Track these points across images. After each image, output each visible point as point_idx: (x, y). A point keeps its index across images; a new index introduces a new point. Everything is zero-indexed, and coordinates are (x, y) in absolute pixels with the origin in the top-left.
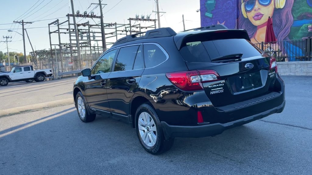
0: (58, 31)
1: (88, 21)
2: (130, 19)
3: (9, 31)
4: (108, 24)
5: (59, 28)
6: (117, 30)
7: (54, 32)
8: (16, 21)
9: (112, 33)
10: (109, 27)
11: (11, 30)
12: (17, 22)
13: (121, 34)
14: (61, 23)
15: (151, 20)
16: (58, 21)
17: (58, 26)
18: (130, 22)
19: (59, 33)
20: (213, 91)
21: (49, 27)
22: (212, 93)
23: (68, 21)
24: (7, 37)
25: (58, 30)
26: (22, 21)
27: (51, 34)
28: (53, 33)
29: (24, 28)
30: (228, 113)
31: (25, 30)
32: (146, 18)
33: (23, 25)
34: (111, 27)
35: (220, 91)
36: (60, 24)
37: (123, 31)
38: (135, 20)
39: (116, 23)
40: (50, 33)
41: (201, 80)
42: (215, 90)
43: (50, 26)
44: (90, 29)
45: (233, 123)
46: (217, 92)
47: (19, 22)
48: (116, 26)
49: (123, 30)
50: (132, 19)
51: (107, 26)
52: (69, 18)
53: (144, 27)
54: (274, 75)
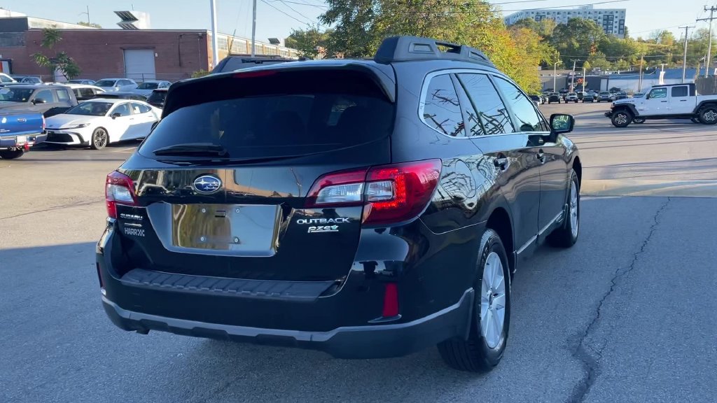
24: (713, 9)
35: (138, 232)
45: (141, 318)
46: (134, 232)
54: (335, 227)
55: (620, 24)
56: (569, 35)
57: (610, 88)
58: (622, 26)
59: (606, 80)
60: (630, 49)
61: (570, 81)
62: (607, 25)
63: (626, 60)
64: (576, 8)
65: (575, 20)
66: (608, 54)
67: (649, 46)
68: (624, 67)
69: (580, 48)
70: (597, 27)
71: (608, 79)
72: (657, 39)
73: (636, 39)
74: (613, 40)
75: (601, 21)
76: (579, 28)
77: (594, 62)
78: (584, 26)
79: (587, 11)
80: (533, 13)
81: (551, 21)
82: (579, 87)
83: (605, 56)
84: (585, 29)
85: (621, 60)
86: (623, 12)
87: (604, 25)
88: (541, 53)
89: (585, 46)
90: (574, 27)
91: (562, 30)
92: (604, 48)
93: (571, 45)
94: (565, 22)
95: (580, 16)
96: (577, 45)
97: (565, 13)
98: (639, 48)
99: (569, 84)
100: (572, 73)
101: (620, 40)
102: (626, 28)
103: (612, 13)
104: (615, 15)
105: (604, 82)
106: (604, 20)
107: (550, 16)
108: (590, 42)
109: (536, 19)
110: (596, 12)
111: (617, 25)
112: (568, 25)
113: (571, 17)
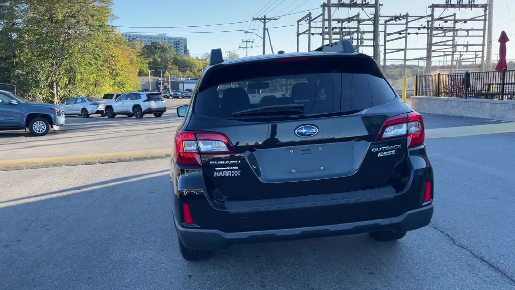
0: (308, 32)
1: (358, 13)
2: (433, 6)
3: (246, 32)
4: (393, 16)
5: (310, 27)
6: (408, 26)
7: (304, 33)
8: (256, 17)
9: (400, 33)
10: (396, 23)
11: (249, 31)
12: (257, 19)
13: (417, 34)
14: (314, 17)
15: (476, 6)
16: (310, 14)
17: (309, 23)
18: (433, 11)
19: (309, 34)
20: (219, 171)
21: (298, 25)
22: (216, 175)
23: (323, 14)
24: (247, 41)
25: (309, 30)
26: (263, 17)
27: (300, 36)
28: (302, 35)
29: (266, 28)
30: (239, 216)
31: (266, 31)
32: (467, 3)
33: (265, 23)
34: (399, 22)
35: (232, 173)
36: (312, 20)
37: (419, 29)
38: (443, 7)
39: (407, 13)
40: (299, 34)
41: (198, 149)
42: (222, 171)
43: (300, 23)
44: (360, 26)
45: (248, 235)
46: (228, 174)
47: (259, 19)
48: (407, 20)
49: (421, 26)
50: (438, 6)
51: (392, 20)
52: (324, 10)
53: (460, 21)
54: (393, 151)
55: (184, 48)
56: (153, 53)
57: (185, 89)
58: (186, 49)
59: (182, 84)
60: (192, 64)
61: (160, 84)
62: (176, 47)
63: (191, 71)
64: (155, 35)
65: (156, 43)
66: (179, 67)
67: (203, 63)
68: (190, 76)
69: (161, 62)
70: (171, 49)
71: (183, 83)
72: (207, 58)
73: (195, 58)
74: (181, 57)
75: (172, 44)
76: (159, 48)
77: (171, 72)
78: (162, 48)
79: (162, 37)
80: (126, 36)
81: (139, 43)
82: (165, 88)
83: (177, 68)
84: (163, 50)
85: (188, 71)
86: (185, 40)
87: (174, 47)
88: (139, 64)
89: (165, 60)
90: (156, 48)
91: (147, 49)
92: (176, 62)
93: (155, 60)
94: (149, 44)
95: (159, 40)
96: (159, 60)
97: (148, 37)
98: (198, 64)
99: (159, 86)
100: (161, 79)
101: (186, 58)
102: (188, 50)
103: (179, 40)
104: (181, 41)
105: (181, 85)
106: (174, 44)
107: (138, 39)
108: (167, 59)
109: (129, 41)
110: (169, 39)
111: (183, 48)
112: (152, 46)
113: (153, 40)
